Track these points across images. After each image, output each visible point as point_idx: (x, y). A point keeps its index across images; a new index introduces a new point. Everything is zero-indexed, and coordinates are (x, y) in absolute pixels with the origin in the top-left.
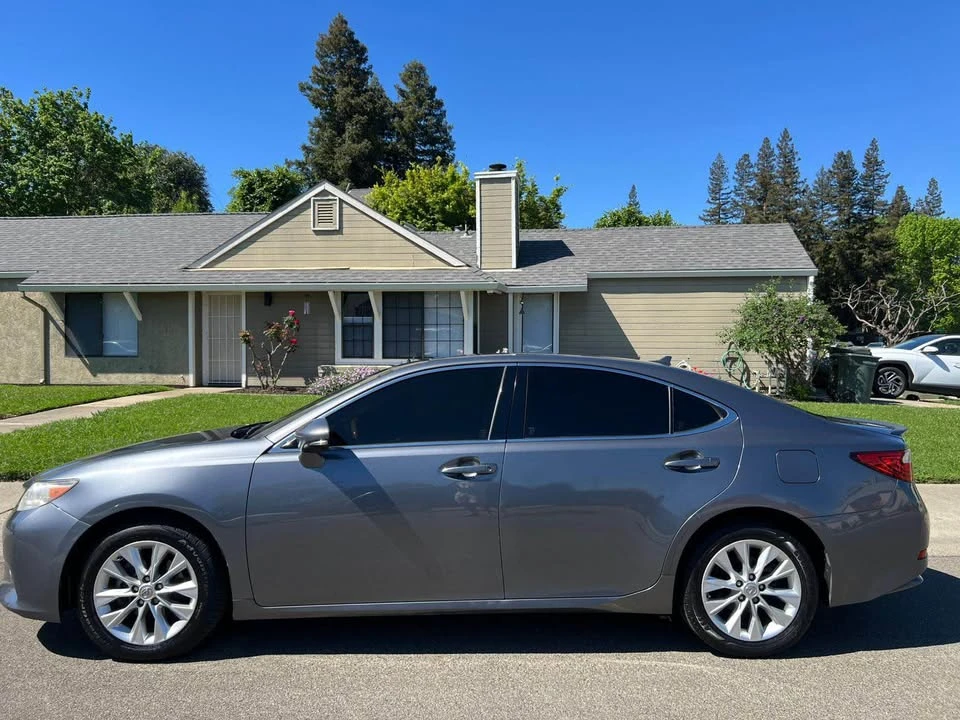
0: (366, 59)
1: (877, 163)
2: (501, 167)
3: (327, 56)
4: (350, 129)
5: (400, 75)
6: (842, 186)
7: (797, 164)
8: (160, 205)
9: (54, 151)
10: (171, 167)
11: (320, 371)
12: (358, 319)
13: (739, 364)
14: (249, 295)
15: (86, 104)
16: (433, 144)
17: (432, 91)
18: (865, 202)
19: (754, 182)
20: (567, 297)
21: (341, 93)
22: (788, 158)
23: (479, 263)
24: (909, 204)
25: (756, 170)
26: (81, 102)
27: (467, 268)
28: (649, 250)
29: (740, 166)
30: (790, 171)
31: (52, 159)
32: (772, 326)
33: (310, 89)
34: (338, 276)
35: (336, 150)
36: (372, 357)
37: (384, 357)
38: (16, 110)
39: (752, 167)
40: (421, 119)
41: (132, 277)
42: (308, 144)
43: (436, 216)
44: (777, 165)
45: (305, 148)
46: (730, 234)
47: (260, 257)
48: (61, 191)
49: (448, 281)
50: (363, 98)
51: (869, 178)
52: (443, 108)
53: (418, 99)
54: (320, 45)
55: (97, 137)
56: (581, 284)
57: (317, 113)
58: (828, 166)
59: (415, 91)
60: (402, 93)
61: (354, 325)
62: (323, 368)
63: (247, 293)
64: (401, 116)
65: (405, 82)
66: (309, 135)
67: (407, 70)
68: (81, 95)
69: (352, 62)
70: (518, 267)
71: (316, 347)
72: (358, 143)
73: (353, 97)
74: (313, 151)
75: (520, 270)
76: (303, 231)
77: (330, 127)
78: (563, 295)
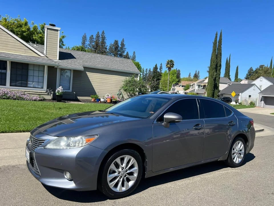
1: (124, 45)
2: (54, 25)
6: (115, 49)
7: (105, 41)
13: (121, 96)
18: (121, 54)
19: (94, 43)
22: (104, 38)
24: (129, 57)
25: (95, 40)
27: (46, 58)
28: (98, 61)
29: (90, 38)
30: (103, 42)
32: (134, 86)
37: (11, 86)
39: (94, 39)
44: (101, 40)
46: (118, 60)
49: (40, 61)
51: (122, 48)
56: (81, 68)
58: (113, 43)
75: (60, 61)
78: (74, 70)
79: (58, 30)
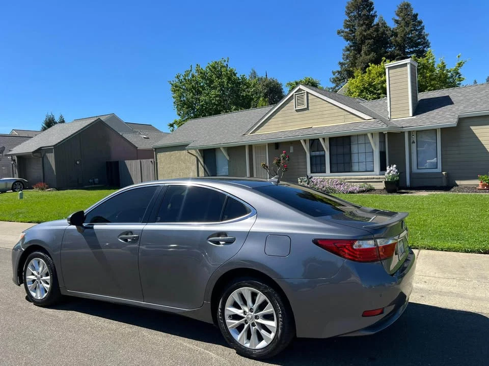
0: (373, 9)
3: (352, 12)
4: (364, 48)
5: (395, 12)
8: (254, 105)
9: (215, 88)
10: (267, 86)
11: (299, 180)
12: (317, 153)
14: (269, 145)
15: (227, 65)
16: (416, 47)
17: (416, 16)
20: (445, 131)
21: (359, 30)
23: (389, 116)
26: (225, 64)
27: (373, 120)
31: (213, 92)
33: (343, 32)
34: (306, 132)
35: (356, 61)
36: (325, 172)
37: (331, 172)
38: (201, 73)
40: (409, 34)
41: (224, 141)
42: (342, 61)
43: (379, 92)
45: (340, 63)
47: (273, 126)
48: (217, 105)
50: (371, 30)
52: (422, 25)
53: (406, 22)
54: (348, 8)
55: (229, 79)
56: (453, 122)
57: (347, 44)
59: (404, 19)
60: (397, 22)
61: (316, 156)
62: (300, 179)
63: (268, 144)
64: (396, 35)
65: (398, 15)
66: (343, 56)
67: (400, 8)
68: (225, 61)
69: (365, 12)
70: (413, 115)
71: (298, 168)
72: (369, 55)
73: (365, 31)
74: (344, 64)
75: (415, 117)
76: (290, 111)
77: (354, 50)
78: (443, 129)
79: (407, 64)
